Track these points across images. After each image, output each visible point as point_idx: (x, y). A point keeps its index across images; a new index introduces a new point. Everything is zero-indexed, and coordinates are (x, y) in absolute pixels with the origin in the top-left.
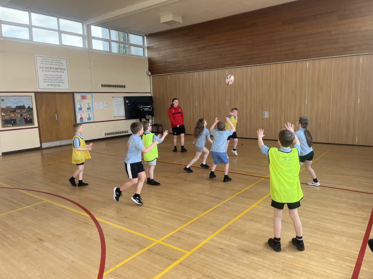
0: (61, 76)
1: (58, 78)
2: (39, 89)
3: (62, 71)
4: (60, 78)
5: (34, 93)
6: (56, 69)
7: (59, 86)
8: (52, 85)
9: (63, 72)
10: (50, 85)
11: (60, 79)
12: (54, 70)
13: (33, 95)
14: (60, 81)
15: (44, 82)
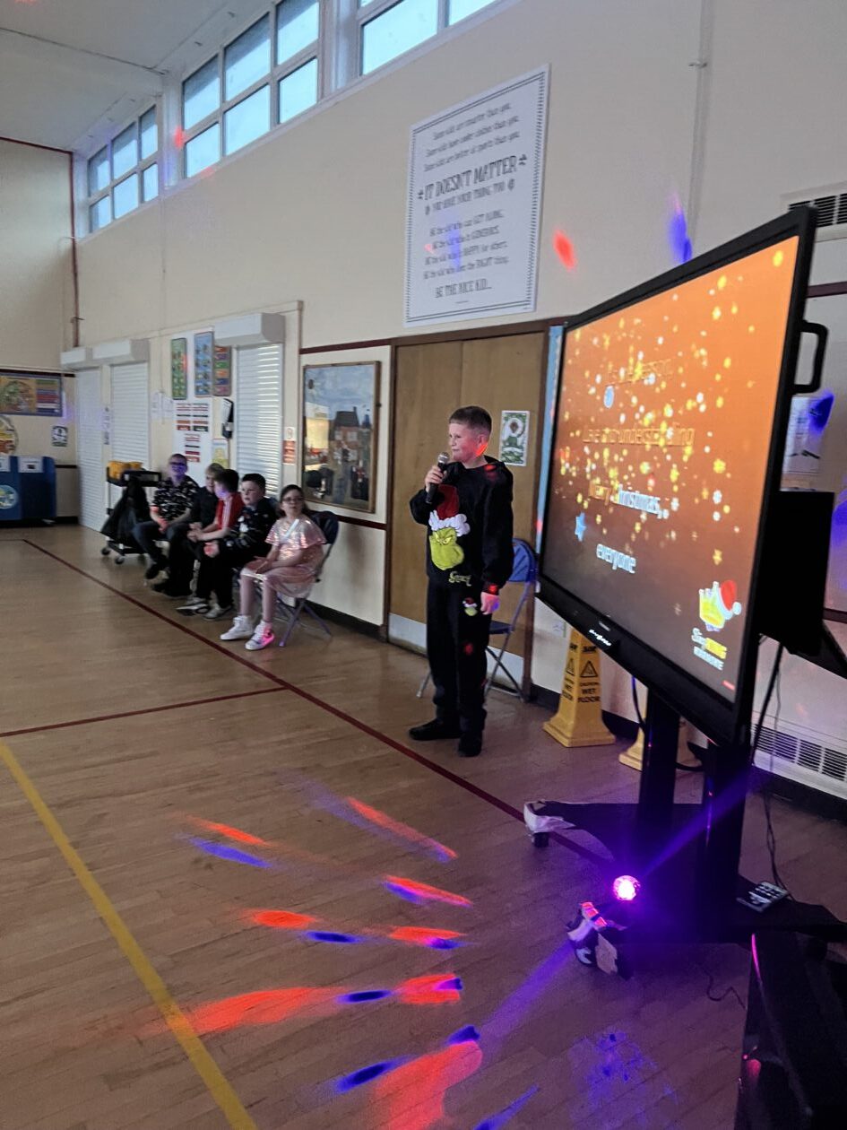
0: (497, 214)
1: (480, 234)
2: (410, 320)
3: (506, 179)
4: (492, 231)
5: (387, 349)
6: (480, 175)
7: (482, 285)
8: (451, 289)
9: (511, 184)
10: (444, 292)
11: (488, 240)
12: (472, 186)
13: (384, 354)
14: (489, 253)
15: (426, 277)
